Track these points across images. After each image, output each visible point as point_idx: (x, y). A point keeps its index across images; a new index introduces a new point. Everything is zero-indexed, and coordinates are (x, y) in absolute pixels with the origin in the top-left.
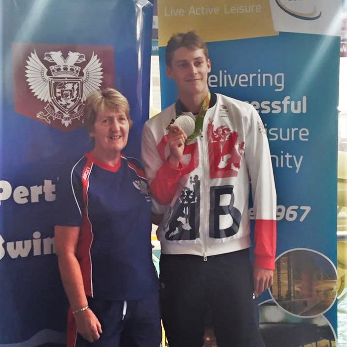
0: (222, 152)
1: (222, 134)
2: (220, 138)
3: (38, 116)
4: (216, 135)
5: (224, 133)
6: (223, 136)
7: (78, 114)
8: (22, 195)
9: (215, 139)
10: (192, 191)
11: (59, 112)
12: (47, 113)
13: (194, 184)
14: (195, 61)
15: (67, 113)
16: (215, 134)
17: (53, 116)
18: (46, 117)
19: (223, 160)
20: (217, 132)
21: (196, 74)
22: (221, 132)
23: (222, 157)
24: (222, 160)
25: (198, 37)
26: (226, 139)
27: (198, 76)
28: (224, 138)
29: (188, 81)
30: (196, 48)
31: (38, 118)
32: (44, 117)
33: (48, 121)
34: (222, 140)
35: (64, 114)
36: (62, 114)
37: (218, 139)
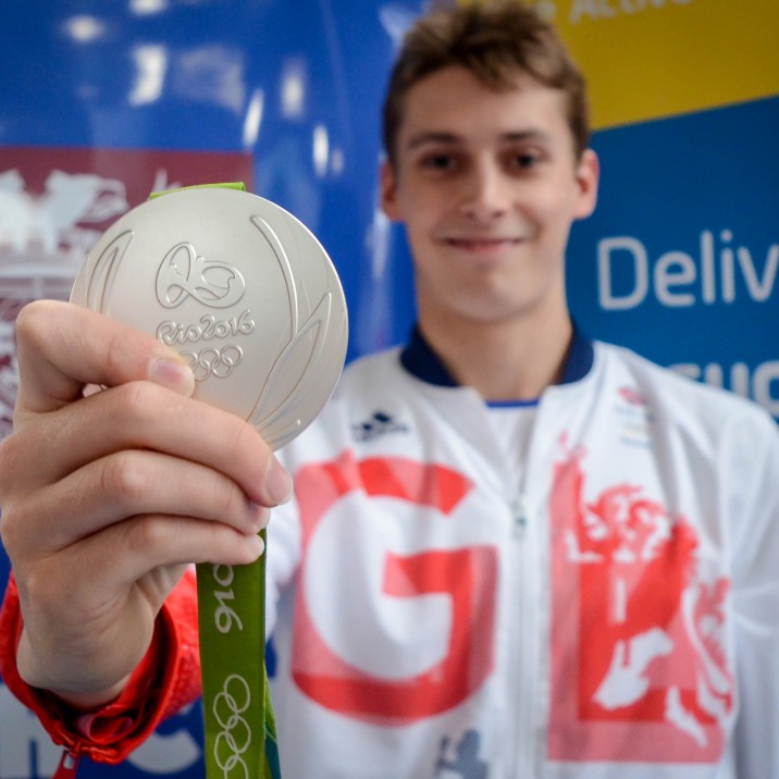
0: (620, 618)
1: (628, 525)
2: (615, 541)
5: (633, 521)
6: (631, 535)
14: (508, 145)
16: (591, 519)
19: (626, 663)
20: (600, 509)
21: (498, 214)
25: (544, 28)
26: (648, 556)
27: (511, 227)
28: (637, 547)
29: (452, 242)
30: (522, 80)
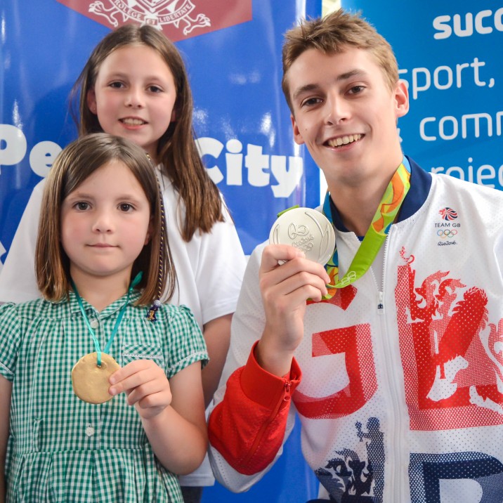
0: (437, 352)
1: (440, 298)
2: (432, 309)
3: (92, 9)
4: (420, 302)
6: (441, 303)
7: (177, 16)
8: (49, 160)
9: (416, 312)
10: (364, 463)
11: (136, 8)
12: (112, 6)
13: (369, 441)
15: (153, 10)
17: (124, 14)
18: (108, 14)
22: (436, 292)
23: (438, 368)
24: (438, 375)
26: (451, 313)
31: (92, 13)
32: (103, 12)
33: (113, 21)
34: (437, 317)
35: (147, 12)
36: (143, 11)
37: (427, 314)
